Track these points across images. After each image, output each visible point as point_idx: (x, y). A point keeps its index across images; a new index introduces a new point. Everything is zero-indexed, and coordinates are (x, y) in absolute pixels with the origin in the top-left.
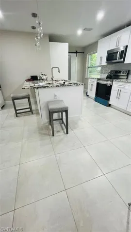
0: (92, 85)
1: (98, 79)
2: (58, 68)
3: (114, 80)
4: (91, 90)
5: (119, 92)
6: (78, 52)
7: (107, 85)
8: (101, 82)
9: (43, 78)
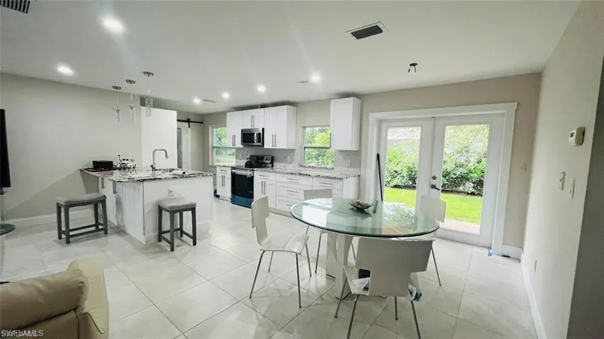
0: (223, 177)
1: (233, 168)
2: (166, 151)
3: (255, 169)
4: (223, 185)
5: (263, 184)
6: (191, 120)
7: (246, 176)
8: (238, 172)
9: (128, 166)
